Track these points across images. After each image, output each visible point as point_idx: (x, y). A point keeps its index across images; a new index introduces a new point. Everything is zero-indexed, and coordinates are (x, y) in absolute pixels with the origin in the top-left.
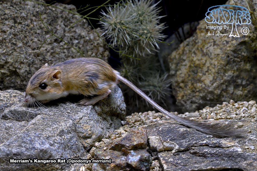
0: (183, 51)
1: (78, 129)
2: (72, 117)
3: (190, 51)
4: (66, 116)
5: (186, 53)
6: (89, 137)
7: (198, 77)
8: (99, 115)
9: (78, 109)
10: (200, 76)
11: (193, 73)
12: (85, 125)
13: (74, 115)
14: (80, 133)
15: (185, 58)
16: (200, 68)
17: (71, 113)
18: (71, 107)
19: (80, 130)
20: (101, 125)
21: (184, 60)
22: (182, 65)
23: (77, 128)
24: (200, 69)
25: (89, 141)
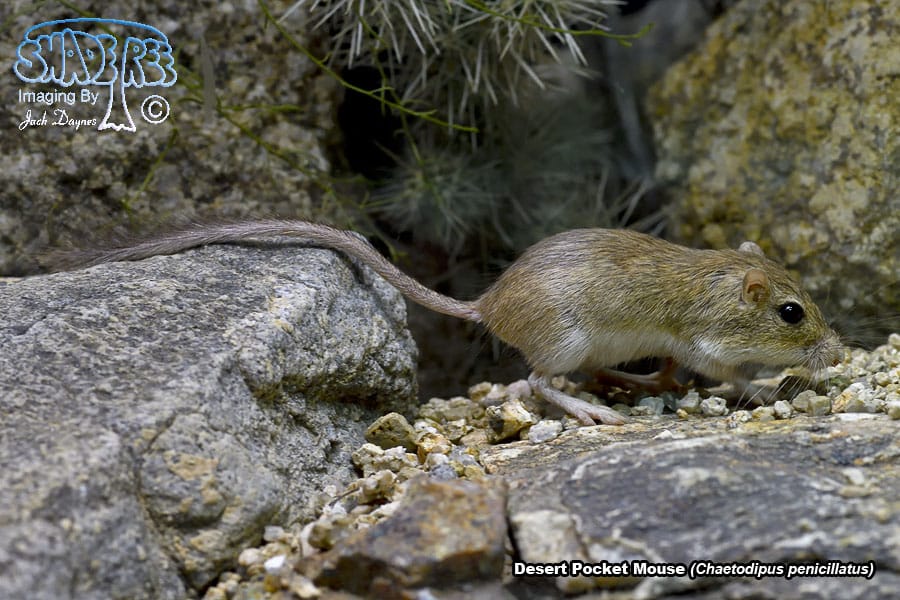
0: (722, 59)
1: (150, 478)
2: (120, 416)
3: (754, 61)
4: (89, 410)
5: (736, 72)
6: (210, 522)
7: (796, 194)
8: (267, 403)
9: (156, 373)
10: (804, 187)
11: (770, 175)
12: (185, 457)
13: (133, 406)
14: (159, 501)
15: (728, 94)
16: (805, 145)
17: (115, 393)
18: (118, 364)
19: (162, 482)
20: (278, 451)
21: (727, 108)
22: (713, 132)
23: (143, 473)
24: (805, 154)
25: (209, 539)
